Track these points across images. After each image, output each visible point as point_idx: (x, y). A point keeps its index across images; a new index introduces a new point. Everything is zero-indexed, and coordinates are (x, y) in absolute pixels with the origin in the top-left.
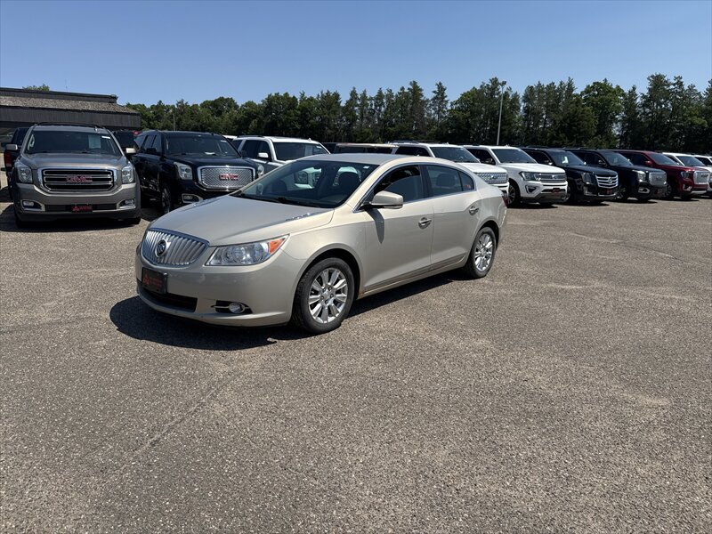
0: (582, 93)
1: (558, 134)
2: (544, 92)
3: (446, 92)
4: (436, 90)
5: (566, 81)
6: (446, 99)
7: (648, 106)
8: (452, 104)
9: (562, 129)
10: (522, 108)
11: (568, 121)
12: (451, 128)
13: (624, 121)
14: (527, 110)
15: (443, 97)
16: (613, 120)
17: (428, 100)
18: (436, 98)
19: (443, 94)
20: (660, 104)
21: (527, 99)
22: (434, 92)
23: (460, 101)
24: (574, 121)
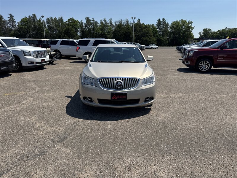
0: (67, 22)
1: (65, 35)
2: (53, 20)
3: (14, 18)
4: (10, 17)
5: (60, 17)
6: (15, 21)
7: (86, 27)
8: (18, 23)
9: (66, 33)
10: (47, 26)
11: (67, 30)
12: (20, 32)
13: (81, 31)
14: (49, 26)
15: (13, 20)
16: (78, 31)
17: (6, 21)
18: (10, 20)
19: (13, 19)
20: (90, 26)
21: (48, 22)
22: (9, 17)
23: (21, 22)
24: (69, 31)
